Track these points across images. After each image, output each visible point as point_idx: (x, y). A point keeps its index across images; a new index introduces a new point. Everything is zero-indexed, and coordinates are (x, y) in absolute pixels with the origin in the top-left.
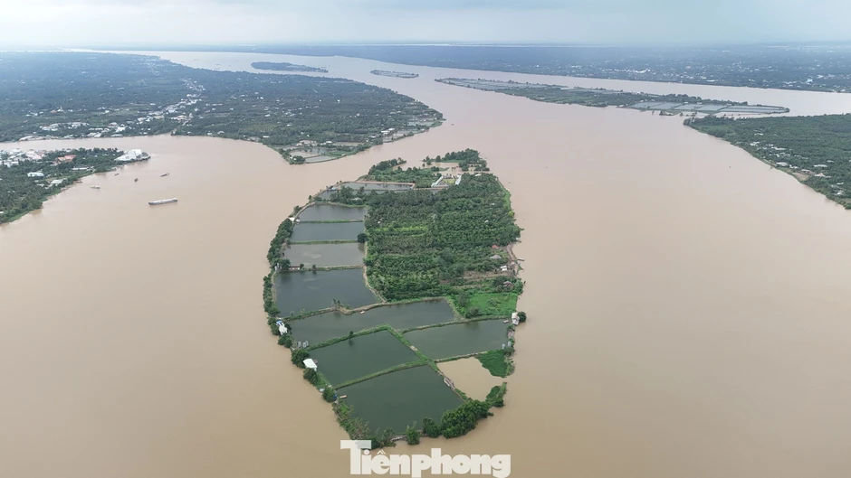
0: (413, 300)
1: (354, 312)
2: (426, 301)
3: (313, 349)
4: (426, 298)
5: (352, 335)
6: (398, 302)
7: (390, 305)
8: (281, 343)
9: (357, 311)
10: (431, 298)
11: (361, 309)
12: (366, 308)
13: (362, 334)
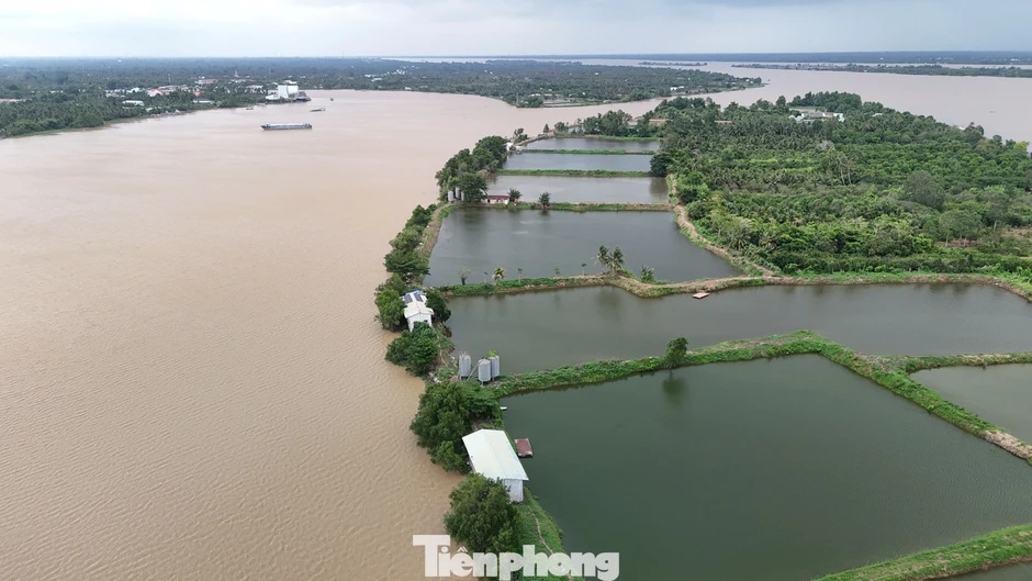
0: (872, 276)
1: (670, 293)
2: (919, 284)
3: (516, 391)
4: (921, 275)
5: (678, 357)
6: (823, 277)
7: (793, 285)
8: (396, 356)
9: (681, 292)
10: (941, 277)
11: (693, 285)
12: (712, 284)
13: (720, 359)
